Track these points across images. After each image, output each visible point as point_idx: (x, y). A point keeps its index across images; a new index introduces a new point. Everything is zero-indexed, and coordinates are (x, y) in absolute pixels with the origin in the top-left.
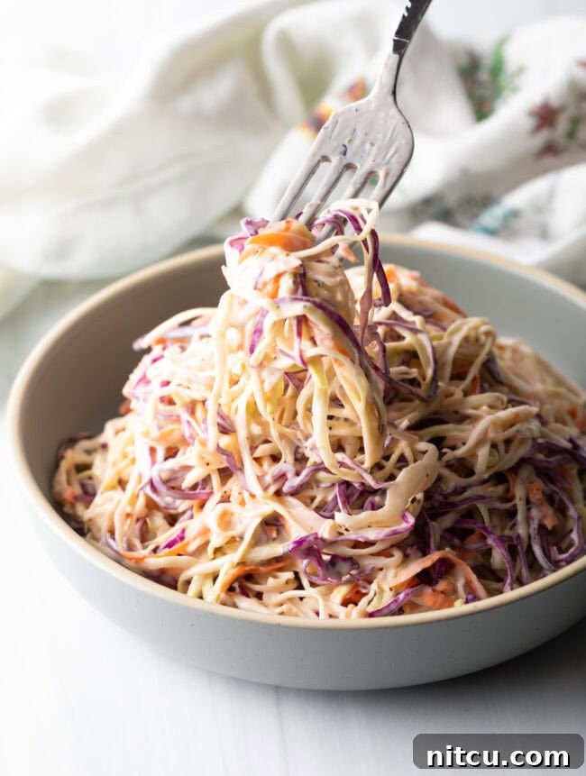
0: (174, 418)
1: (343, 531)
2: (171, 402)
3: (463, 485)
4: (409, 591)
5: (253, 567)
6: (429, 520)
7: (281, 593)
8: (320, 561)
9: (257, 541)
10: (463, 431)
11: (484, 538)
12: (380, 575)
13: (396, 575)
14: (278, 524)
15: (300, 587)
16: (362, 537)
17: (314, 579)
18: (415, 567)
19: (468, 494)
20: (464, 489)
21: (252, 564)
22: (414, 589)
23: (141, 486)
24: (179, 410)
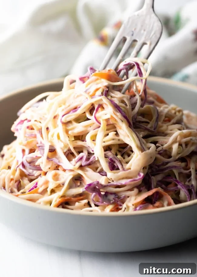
0: (33, 136)
1: (110, 181)
2: (32, 129)
3: (166, 162)
4: (141, 206)
5: (69, 198)
6: (151, 176)
7: (82, 209)
8: (100, 195)
9: (70, 187)
10: (165, 139)
11: (176, 185)
12: (128, 199)
13: (135, 199)
14: (81, 179)
15: (90, 206)
16: (119, 183)
17: (97, 203)
18: (145, 195)
19: (169, 165)
20: (167, 163)
21: (68, 196)
22: (144, 205)
23: (18, 165)
24: (35, 132)
